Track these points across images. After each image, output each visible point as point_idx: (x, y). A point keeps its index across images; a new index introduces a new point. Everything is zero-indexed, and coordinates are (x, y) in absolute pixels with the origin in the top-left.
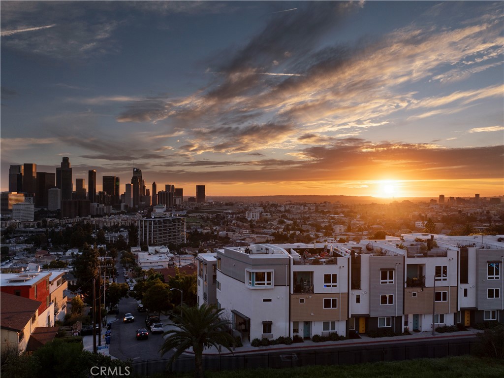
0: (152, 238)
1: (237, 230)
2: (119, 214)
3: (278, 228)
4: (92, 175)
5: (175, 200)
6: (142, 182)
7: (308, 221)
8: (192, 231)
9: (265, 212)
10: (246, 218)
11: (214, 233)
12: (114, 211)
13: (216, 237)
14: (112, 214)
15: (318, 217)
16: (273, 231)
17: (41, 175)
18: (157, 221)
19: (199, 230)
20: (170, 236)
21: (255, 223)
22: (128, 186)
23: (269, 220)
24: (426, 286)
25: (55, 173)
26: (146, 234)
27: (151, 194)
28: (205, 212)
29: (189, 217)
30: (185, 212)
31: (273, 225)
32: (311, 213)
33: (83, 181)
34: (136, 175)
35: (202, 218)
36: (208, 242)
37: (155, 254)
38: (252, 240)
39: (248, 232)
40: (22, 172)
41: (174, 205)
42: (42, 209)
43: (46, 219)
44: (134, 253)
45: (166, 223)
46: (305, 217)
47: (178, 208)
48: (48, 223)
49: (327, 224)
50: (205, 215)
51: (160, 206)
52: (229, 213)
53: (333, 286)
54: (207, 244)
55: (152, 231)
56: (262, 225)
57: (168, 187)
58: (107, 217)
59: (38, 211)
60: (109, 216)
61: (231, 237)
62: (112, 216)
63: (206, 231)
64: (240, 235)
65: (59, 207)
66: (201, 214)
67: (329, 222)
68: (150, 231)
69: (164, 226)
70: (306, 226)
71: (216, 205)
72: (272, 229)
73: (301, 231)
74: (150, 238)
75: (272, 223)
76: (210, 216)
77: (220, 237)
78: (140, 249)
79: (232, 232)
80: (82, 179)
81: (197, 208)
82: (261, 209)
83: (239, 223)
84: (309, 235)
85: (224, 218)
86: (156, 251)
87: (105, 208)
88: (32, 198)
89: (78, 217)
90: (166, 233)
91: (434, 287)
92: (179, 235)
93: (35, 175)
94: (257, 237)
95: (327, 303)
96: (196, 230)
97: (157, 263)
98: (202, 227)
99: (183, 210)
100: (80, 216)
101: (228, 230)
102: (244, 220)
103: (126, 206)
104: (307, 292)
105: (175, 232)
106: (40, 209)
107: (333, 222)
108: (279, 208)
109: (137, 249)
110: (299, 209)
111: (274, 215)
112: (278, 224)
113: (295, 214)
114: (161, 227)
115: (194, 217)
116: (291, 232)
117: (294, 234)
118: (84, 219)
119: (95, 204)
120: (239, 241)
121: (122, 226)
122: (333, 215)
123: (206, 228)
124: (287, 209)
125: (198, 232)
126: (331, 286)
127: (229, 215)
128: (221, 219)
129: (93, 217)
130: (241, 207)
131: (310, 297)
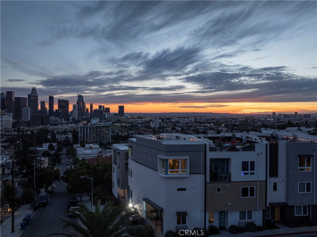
0: (88, 138)
2: (68, 123)
4: (51, 99)
5: (105, 115)
6: (84, 104)
7: (191, 128)
8: (115, 134)
9: (163, 123)
10: (151, 126)
14: (64, 123)
15: (197, 125)
17: (18, 99)
19: (120, 134)
20: (100, 137)
21: (156, 129)
22: (74, 106)
23: (166, 127)
25: (27, 97)
26: (84, 136)
27: (89, 111)
28: (124, 123)
29: (114, 126)
30: (111, 123)
31: (168, 130)
32: (193, 123)
33: (45, 103)
34: (80, 99)
35: (122, 126)
36: (126, 141)
37: (90, 149)
41: (104, 118)
42: (18, 121)
43: (20, 127)
44: (75, 148)
45: (98, 129)
46: (189, 125)
47: (106, 120)
49: (204, 130)
51: (95, 119)
52: (140, 123)
55: (88, 134)
56: (161, 131)
57: (100, 107)
58: (60, 125)
59: (15, 122)
62: (63, 125)
63: (124, 134)
65: (29, 119)
66: (121, 124)
67: (204, 129)
69: (96, 130)
70: (189, 131)
71: (131, 118)
76: (128, 125)
78: (79, 145)
81: (118, 120)
82: (160, 121)
83: (146, 129)
85: (136, 126)
86: (90, 147)
87: (59, 120)
88: (11, 114)
90: (97, 135)
92: (106, 137)
93: (13, 99)
95: (245, 192)
96: (118, 134)
97: (90, 154)
98: (122, 131)
99: (109, 121)
100: (42, 125)
101: (139, 134)
102: (149, 127)
103: (73, 119)
104: (224, 180)
105: (103, 135)
106: (16, 121)
107: (207, 129)
108: (171, 120)
110: (185, 120)
111: (168, 124)
112: (171, 130)
113: (182, 124)
114: (94, 131)
115: (117, 125)
118: (44, 127)
119: (53, 118)
121: (70, 131)
122: (206, 125)
123: (124, 132)
124: (177, 120)
125: (119, 135)
126: (249, 174)
127: (140, 124)
128: (134, 127)
129: (51, 125)
130: (147, 120)
131: (227, 185)
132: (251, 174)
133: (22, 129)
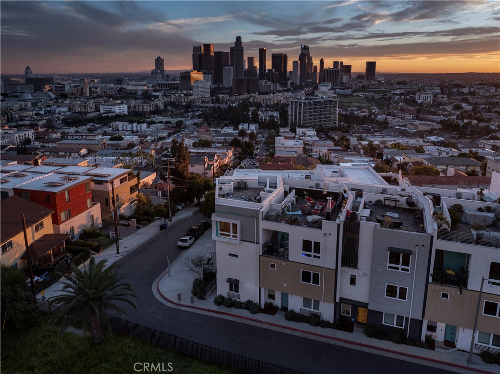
0: (302, 120)
1: (400, 114)
2: (284, 91)
3: (451, 114)
4: (262, 53)
5: (342, 78)
6: (310, 59)
7: (494, 108)
8: (348, 113)
9: (441, 94)
10: (416, 100)
11: (371, 117)
12: (281, 89)
13: (372, 121)
14: (278, 91)
16: (442, 118)
17: (218, 54)
18: (307, 103)
20: (320, 118)
21: (424, 107)
22: (295, 63)
23: (444, 104)
24: (469, 287)
25: (229, 52)
26: (296, 115)
27: (318, 71)
28: (372, 91)
29: (353, 96)
30: (350, 91)
31: (446, 110)
33: (254, 60)
34: (305, 52)
35: (367, 98)
36: (364, 126)
38: (413, 127)
39: (411, 118)
40: (203, 52)
41: (340, 83)
42: (219, 86)
43: (220, 95)
45: (317, 105)
46: (494, 102)
47: (343, 86)
48: (220, 99)
50: (370, 95)
51: (325, 83)
52: (397, 94)
53: (314, 256)
54: (362, 128)
55: (302, 113)
56: (433, 110)
57: (336, 63)
58: (272, 94)
59: (214, 87)
60: (274, 93)
61: (390, 122)
62: (277, 93)
63: (363, 114)
64: (401, 121)
65: (232, 85)
66: (366, 94)
68: (300, 112)
69: (314, 108)
70: (490, 114)
71: (386, 83)
72: (442, 116)
73: (480, 120)
74: (300, 119)
75: (445, 107)
76: (376, 96)
77: (377, 121)
78: (288, 130)
79: (392, 116)
80: (253, 57)
81: (363, 87)
82: (438, 90)
83: (406, 107)
84: (488, 126)
85: (390, 99)
86: (303, 133)
87: (272, 85)
88: (210, 76)
89: (246, 94)
90: (316, 115)
91: (481, 292)
92: (330, 117)
93: (212, 54)
94: (420, 124)
95: (306, 277)
96: (353, 112)
97: (292, 148)
98: (360, 109)
99: (348, 88)
100: (248, 93)
101: (389, 114)
102: (413, 102)
103: (292, 84)
104: (280, 256)
105: (326, 114)
106: (216, 86)
108: (461, 90)
109: (285, 131)
110: (489, 91)
111: (452, 97)
112: (453, 110)
113: (481, 98)
114: (311, 108)
115: (358, 96)
116: (466, 121)
117: (469, 123)
118: (250, 96)
119: (263, 82)
120: (398, 127)
123: (364, 110)
124: (472, 90)
125: (355, 114)
126: (312, 256)
127: (397, 97)
128: (386, 100)
129: (260, 93)
130: (415, 87)
131: (283, 264)
132: (315, 256)
133: (222, 99)
